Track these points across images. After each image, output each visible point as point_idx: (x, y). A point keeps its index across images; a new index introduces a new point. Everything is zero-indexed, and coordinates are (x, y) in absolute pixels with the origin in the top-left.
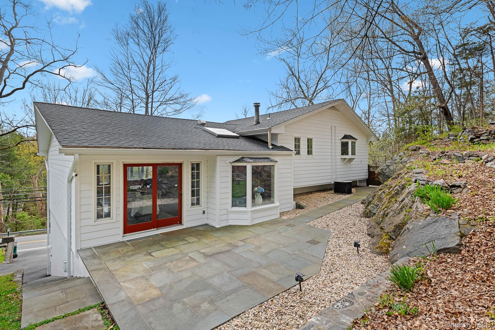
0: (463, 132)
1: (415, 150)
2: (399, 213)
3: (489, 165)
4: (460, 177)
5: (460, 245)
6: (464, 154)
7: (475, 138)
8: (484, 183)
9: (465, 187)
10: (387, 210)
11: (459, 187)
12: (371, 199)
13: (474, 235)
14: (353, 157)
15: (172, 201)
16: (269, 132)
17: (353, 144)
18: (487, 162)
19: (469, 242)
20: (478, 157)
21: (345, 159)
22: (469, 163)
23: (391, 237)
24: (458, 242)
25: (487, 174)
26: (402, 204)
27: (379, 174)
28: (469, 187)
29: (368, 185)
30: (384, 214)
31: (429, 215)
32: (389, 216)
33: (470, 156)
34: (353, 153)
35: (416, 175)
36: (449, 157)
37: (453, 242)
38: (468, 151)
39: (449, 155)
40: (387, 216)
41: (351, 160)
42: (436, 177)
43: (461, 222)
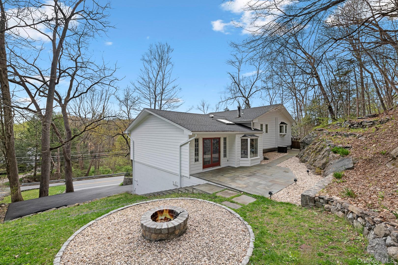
0: (345, 122)
1: (320, 131)
2: (323, 159)
3: (360, 138)
4: (348, 143)
5: (354, 166)
6: (348, 134)
7: (351, 126)
8: (359, 146)
9: (351, 147)
10: (315, 158)
11: (349, 147)
12: (302, 154)
13: (358, 163)
14: (286, 133)
15: (216, 155)
16: (252, 122)
17: (286, 127)
18: (359, 137)
19: (357, 165)
20: (355, 135)
21: (281, 135)
22: (350, 137)
23: (321, 169)
24: (353, 166)
25: (360, 142)
26: (324, 155)
27: (302, 143)
28: (353, 147)
29: (291, 149)
30: (314, 160)
31: (340, 158)
32: (317, 161)
33: (351, 135)
34: (286, 132)
35: (328, 143)
36: (341, 135)
37: (351, 166)
38: (350, 132)
39: (340, 134)
40: (316, 161)
41: (284, 135)
42: (338, 143)
43: (353, 159)
